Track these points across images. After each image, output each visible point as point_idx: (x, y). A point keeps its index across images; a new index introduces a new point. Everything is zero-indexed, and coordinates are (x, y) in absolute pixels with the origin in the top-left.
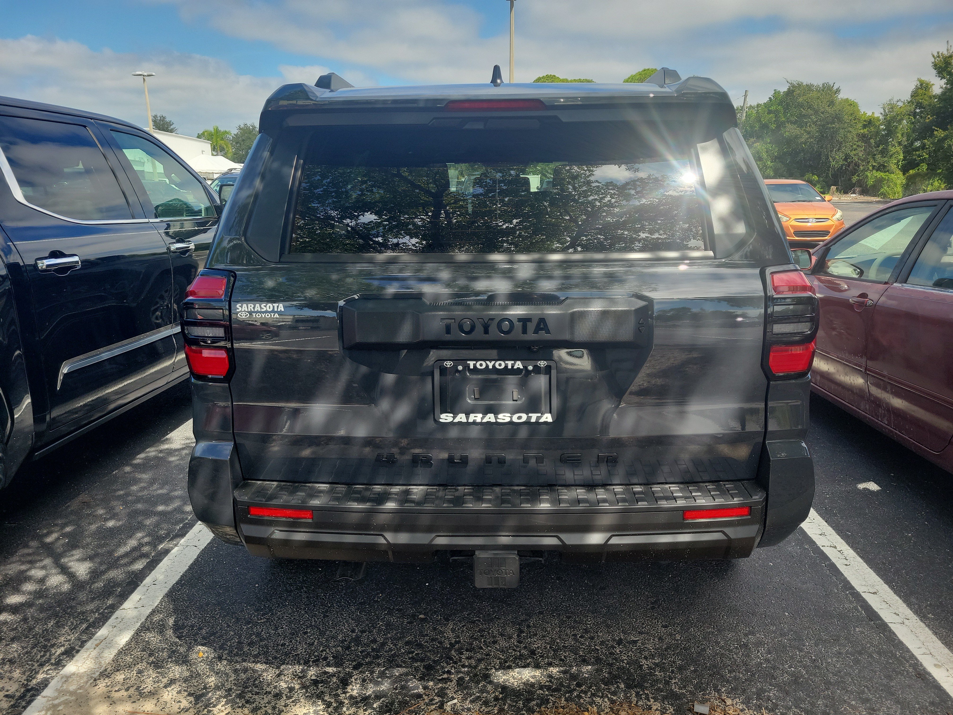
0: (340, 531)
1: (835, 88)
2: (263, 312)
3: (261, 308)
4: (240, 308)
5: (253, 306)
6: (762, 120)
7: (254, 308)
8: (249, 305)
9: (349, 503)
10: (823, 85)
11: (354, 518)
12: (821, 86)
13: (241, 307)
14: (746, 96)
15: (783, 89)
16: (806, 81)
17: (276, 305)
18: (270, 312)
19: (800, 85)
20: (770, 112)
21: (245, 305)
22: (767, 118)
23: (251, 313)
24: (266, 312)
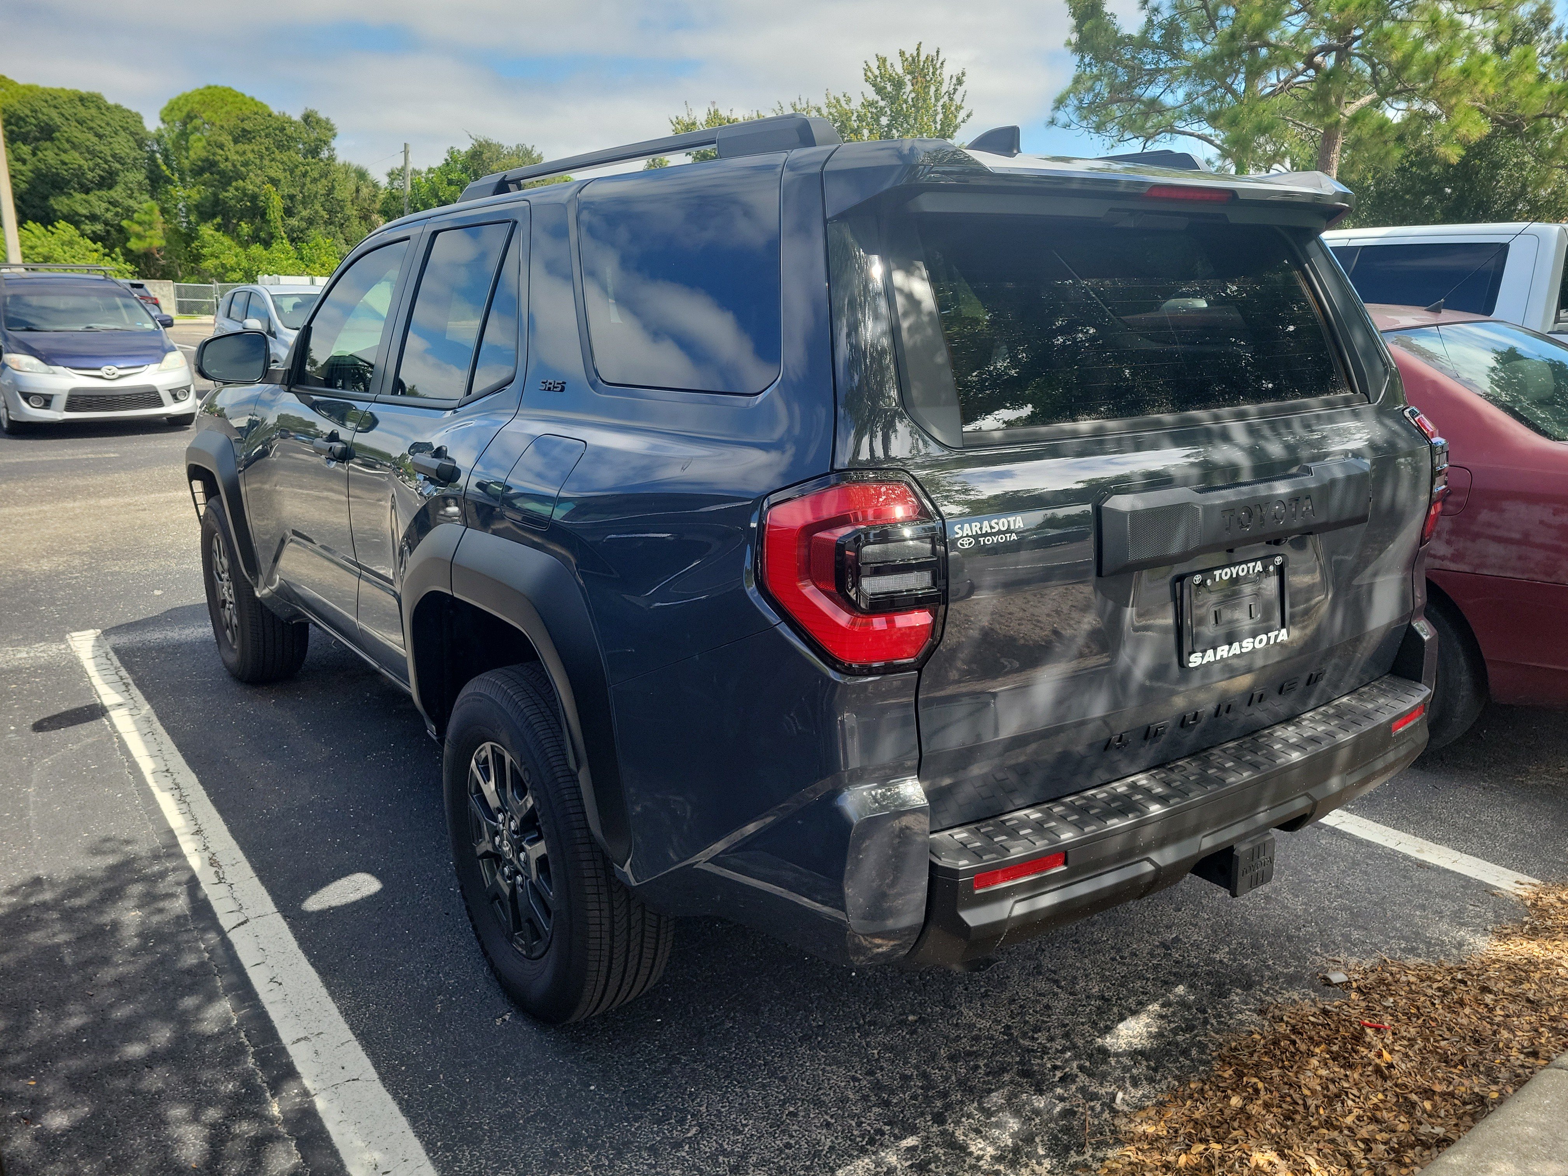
0: (1100, 872)
1: (535, 155)
2: (994, 534)
3: (991, 527)
4: (960, 531)
5: (978, 525)
6: (440, 194)
7: (981, 529)
8: (973, 524)
9: (1109, 823)
10: (518, 146)
11: (1115, 845)
12: (514, 148)
13: (961, 529)
14: (406, 153)
15: (465, 147)
16: (495, 139)
17: (1011, 519)
18: (1004, 533)
19: (489, 145)
20: (450, 183)
21: (967, 526)
22: (447, 193)
23: (976, 537)
24: (1000, 532)
